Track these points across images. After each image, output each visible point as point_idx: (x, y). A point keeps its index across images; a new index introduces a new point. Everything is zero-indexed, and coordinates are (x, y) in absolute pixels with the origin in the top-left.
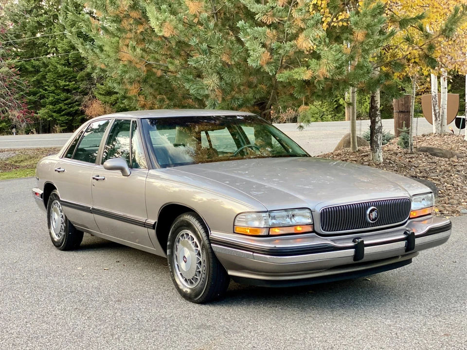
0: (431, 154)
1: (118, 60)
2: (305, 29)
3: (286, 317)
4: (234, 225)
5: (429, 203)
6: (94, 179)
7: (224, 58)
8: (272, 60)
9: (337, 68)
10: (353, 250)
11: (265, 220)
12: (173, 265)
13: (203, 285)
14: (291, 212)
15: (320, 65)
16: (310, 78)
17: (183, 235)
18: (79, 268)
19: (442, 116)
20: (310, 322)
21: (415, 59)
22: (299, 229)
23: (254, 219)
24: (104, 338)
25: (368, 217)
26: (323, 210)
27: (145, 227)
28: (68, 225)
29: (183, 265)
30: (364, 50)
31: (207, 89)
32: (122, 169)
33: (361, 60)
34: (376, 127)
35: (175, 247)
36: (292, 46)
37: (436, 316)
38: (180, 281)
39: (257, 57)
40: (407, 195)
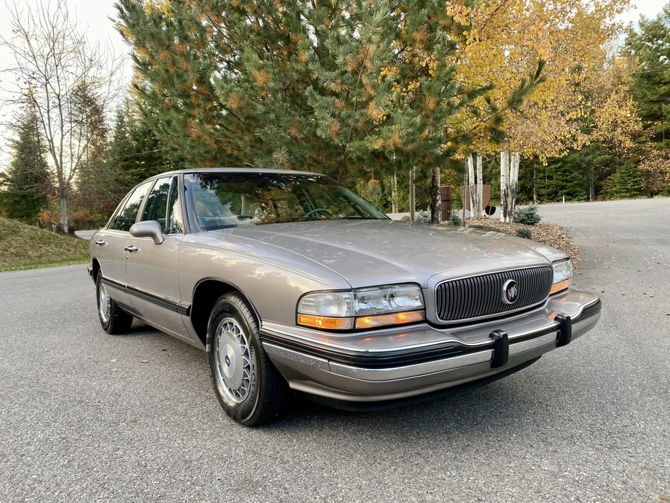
1: (187, 137)
2: (375, 96)
4: (297, 313)
5: (569, 272)
6: (126, 249)
7: (293, 131)
8: (341, 131)
11: (348, 303)
12: (214, 367)
14: (388, 290)
15: (392, 132)
16: (381, 147)
17: (226, 325)
18: (113, 361)
19: (479, 203)
20: (421, 468)
22: (403, 317)
23: (329, 303)
25: (505, 295)
26: (440, 285)
27: (178, 312)
28: (113, 305)
29: (225, 368)
30: (436, 119)
31: (276, 162)
32: (152, 235)
34: (437, 205)
36: (362, 115)
38: (224, 390)
39: (327, 126)
40: (548, 262)
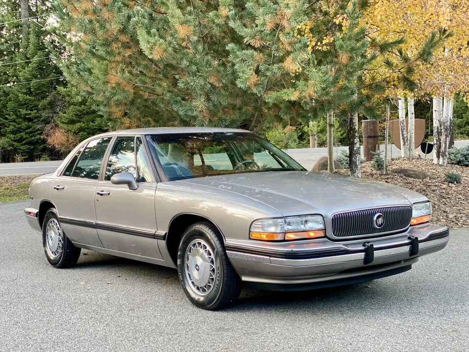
0: (405, 176)
1: (106, 83)
2: (292, 52)
3: (299, 320)
4: (250, 231)
5: (427, 211)
6: (98, 194)
7: (212, 80)
8: (259, 82)
9: (323, 89)
10: (363, 254)
11: (281, 225)
12: (184, 275)
13: (217, 291)
14: (304, 218)
15: (307, 86)
16: (298, 99)
17: (195, 244)
18: (82, 283)
19: (410, 140)
20: (323, 323)
21: (394, 81)
22: (312, 234)
23: (270, 225)
24: (129, 341)
25: (375, 223)
26: (334, 216)
27: (155, 238)
28: (66, 242)
29: (195, 274)
30: (349, 73)
31: (196, 110)
32: (128, 183)
33: (346, 82)
34: (355, 149)
35: (186, 256)
36: (279, 68)
37: (441, 316)
38: (192, 289)
39: (246, 79)
40: (409, 203)
